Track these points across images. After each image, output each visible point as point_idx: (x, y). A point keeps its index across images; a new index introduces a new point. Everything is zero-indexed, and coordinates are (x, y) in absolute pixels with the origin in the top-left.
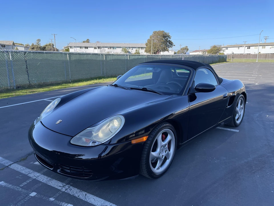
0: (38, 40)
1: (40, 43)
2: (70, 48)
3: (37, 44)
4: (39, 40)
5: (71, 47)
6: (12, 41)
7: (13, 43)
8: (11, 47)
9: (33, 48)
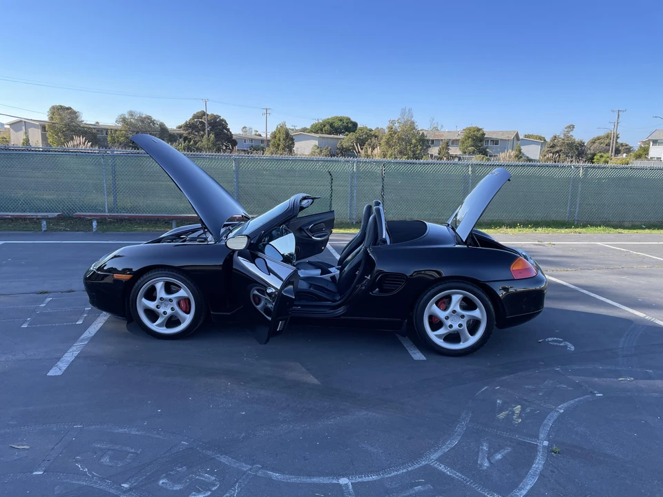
0: (569, 127)
1: (571, 133)
2: (651, 143)
3: (565, 135)
4: (571, 127)
5: (655, 142)
6: (514, 132)
7: (517, 136)
8: (510, 143)
9: (552, 147)
